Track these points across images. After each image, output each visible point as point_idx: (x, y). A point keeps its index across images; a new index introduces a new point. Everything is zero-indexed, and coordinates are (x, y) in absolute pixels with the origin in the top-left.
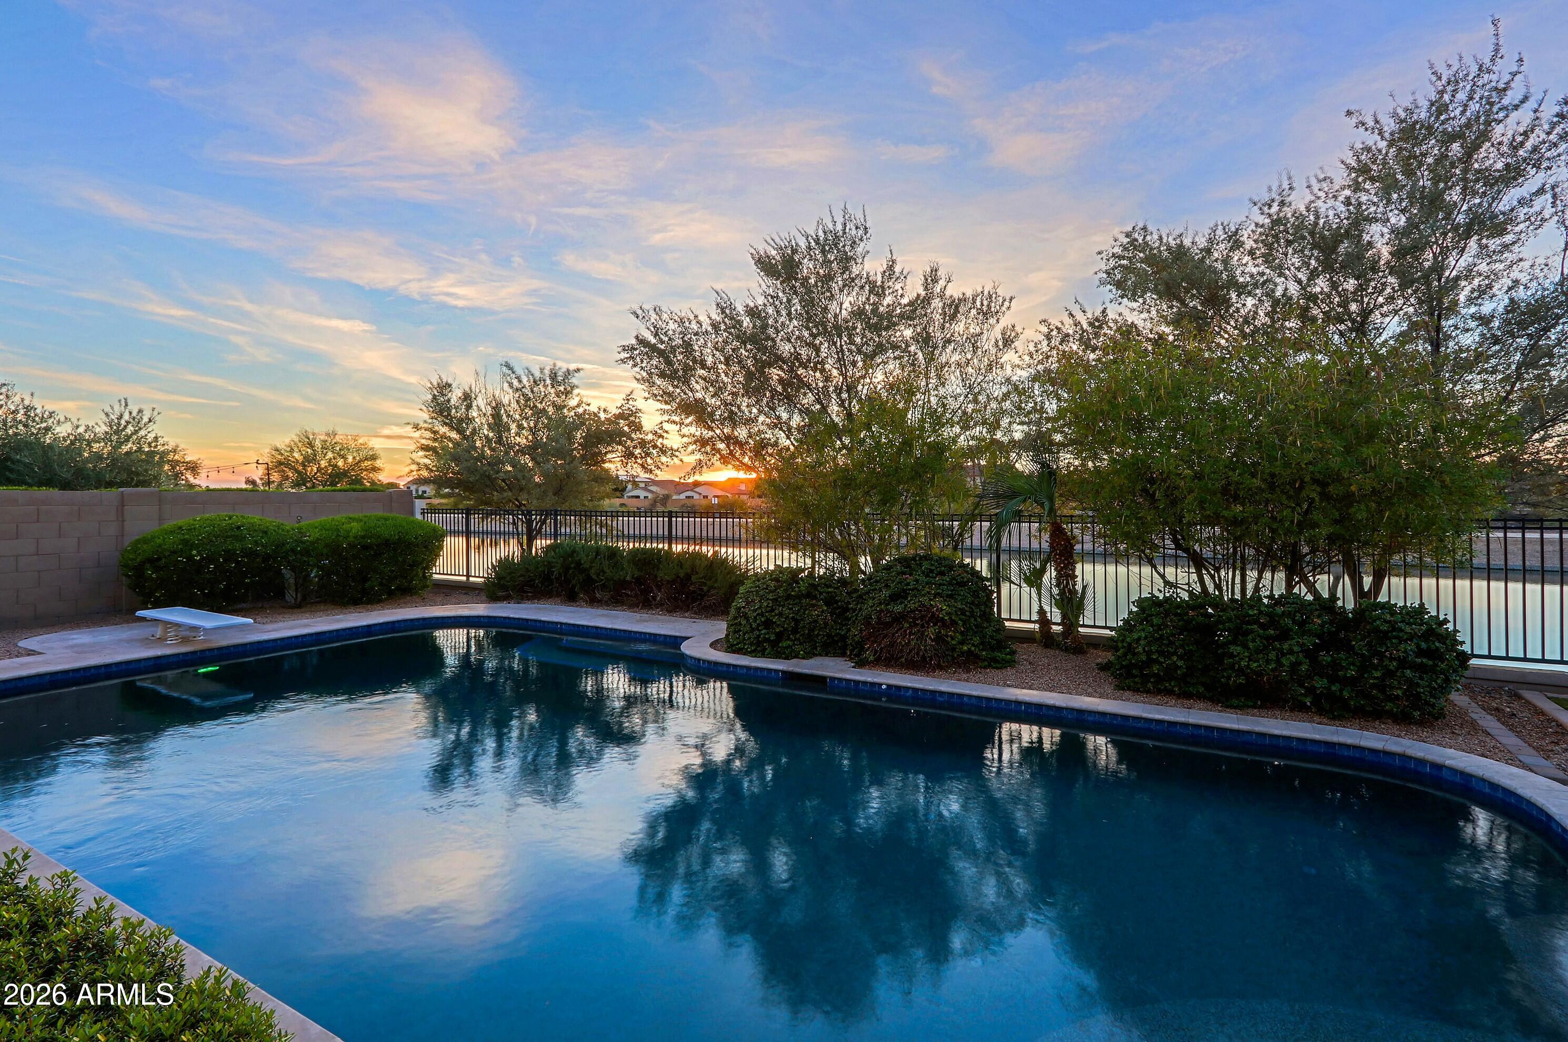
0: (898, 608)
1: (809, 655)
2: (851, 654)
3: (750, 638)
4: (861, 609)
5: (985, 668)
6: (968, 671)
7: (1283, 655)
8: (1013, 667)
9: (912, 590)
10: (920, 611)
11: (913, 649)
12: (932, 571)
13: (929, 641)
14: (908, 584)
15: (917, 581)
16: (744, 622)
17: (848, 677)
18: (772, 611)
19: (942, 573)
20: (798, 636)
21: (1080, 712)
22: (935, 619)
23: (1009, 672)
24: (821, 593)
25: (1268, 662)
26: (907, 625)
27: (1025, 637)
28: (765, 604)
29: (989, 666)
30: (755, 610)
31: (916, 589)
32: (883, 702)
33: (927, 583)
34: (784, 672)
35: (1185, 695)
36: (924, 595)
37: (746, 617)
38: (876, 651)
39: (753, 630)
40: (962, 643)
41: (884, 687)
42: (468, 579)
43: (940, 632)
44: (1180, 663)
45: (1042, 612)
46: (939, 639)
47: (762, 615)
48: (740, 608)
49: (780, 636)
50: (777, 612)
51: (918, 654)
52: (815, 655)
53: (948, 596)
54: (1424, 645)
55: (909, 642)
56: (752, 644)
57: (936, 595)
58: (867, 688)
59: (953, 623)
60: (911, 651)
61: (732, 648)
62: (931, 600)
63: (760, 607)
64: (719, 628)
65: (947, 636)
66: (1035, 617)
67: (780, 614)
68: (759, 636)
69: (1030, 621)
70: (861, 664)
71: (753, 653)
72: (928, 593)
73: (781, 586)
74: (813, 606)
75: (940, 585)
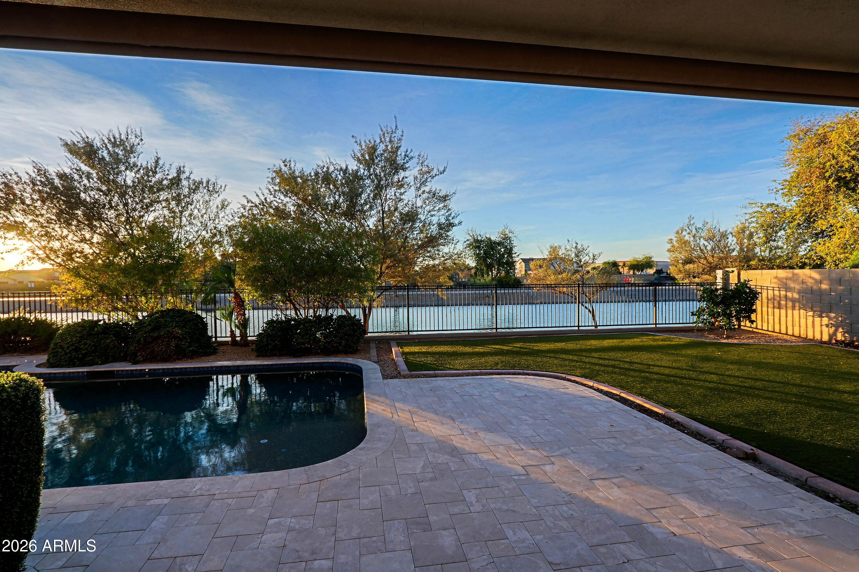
0: (155, 334)
1: (104, 363)
2: (130, 359)
3: (65, 358)
4: (135, 337)
5: (201, 356)
6: (192, 358)
7: (311, 336)
8: (214, 355)
9: (163, 325)
10: (167, 334)
11: (164, 352)
12: (174, 316)
13: (172, 348)
14: (161, 323)
15: (166, 321)
16: (60, 350)
17: (127, 369)
18: (80, 342)
19: (179, 317)
20: (97, 354)
21: (238, 366)
22: (175, 338)
23: (212, 357)
24: (111, 331)
25: (307, 339)
26: (160, 342)
27: (225, 343)
28: (75, 339)
29: (203, 356)
30: (68, 343)
31: (165, 324)
32: (147, 377)
33: (171, 322)
35: (282, 355)
36: (169, 327)
37: (62, 347)
38: (144, 356)
39: (66, 354)
40: (189, 346)
41: (147, 370)
43: (178, 343)
44: (278, 343)
45: (232, 331)
46: (177, 346)
47: (73, 345)
48: (57, 343)
49: (85, 355)
50: (82, 343)
51: (166, 354)
52: (108, 363)
53: (182, 327)
55: (162, 349)
56: (66, 361)
57: (175, 327)
58: (138, 372)
59: (185, 338)
60: (163, 353)
61: (52, 365)
62: (172, 329)
63: (71, 341)
64: (42, 357)
65: (182, 344)
67: (85, 344)
68: (71, 356)
70: (135, 363)
71: (68, 366)
72: (172, 326)
73: (86, 329)
74: (107, 338)
75: (178, 322)
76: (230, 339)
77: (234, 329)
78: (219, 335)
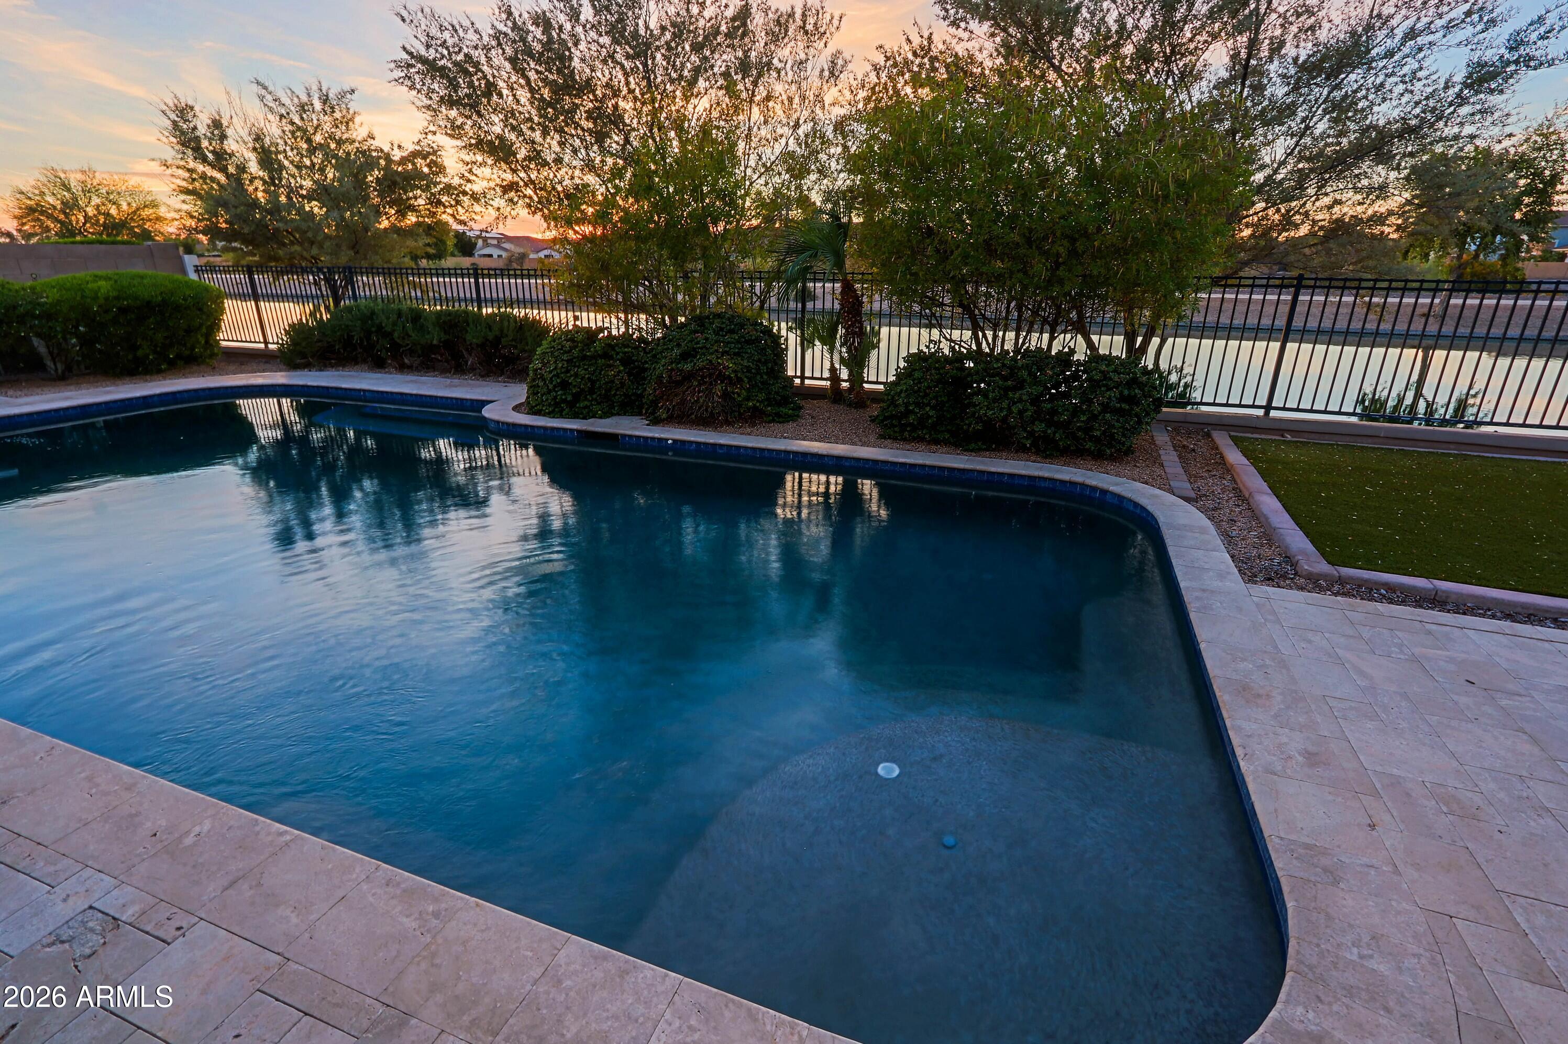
0: (688, 367)
1: (606, 415)
2: (646, 413)
3: (547, 400)
4: (654, 368)
5: (770, 422)
6: (753, 425)
7: (1014, 403)
8: (794, 421)
9: (701, 348)
10: (708, 369)
11: (702, 406)
12: (722, 329)
13: (716, 398)
14: (698, 343)
15: (707, 339)
16: (541, 384)
17: (637, 433)
18: (568, 371)
19: (732, 332)
20: (594, 396)
21: (839, 458)
22: (722, 377)
23: (791, 425)
24: (618, 353)
25: (1001, 410)
26: (695, 383)
27: (816, 394)
28: (560, 365)
29: (773, 421)
30: (551, 372)
31: (705, 347)
33: (716, 342)
34: (578, 431)
35: (934, 442)
36: (712, 354)
37: (542, 378)
38: (669, 409)
39: (549, 392)
40: (748, 399)
41: (670, 442)
42: (266, 346)
43: (726, 389)
44: (931, 414)
45: (833, 370)
46: (726, 395)
47: (557, 376)
48: (536, 370)
49: (577, 397)
50: (572, 373)
51: (706, 410)
52: (613, 415)
53: (735, 354)
54: (1126, 392)
55: (698, 399)
56: (550, 405)
57: (723, 354)
58: (656, 443)
59: (740, 380)
60: (700, 408)
61: (533, 410)
62: (718, 358)
63: (555, 368)
64: (520, 392)
65: (734, 393)
66: (826, 374)
67: (576, 375)
68: (555, 398)
69: (821, 379)
70: (655, 421)
71: (551, 414)
72: (717, 351)
73: (577, 347)
74: (610, 366)
75: (728, 343)
76: (829, 383)
77: (837, 366)
78: (808, 373)
